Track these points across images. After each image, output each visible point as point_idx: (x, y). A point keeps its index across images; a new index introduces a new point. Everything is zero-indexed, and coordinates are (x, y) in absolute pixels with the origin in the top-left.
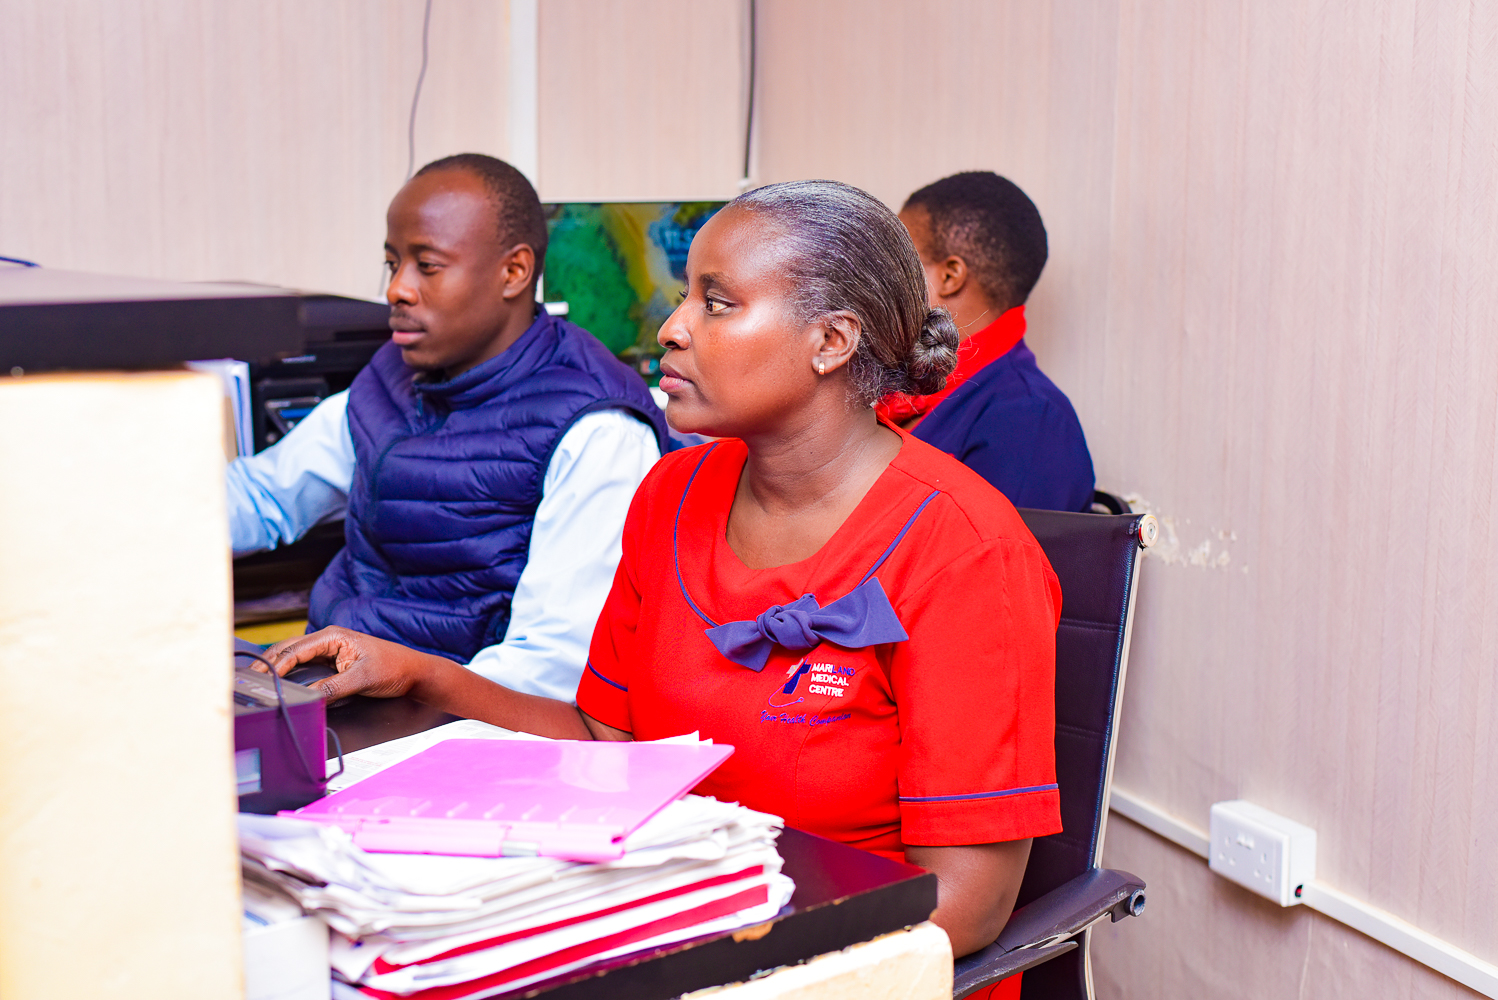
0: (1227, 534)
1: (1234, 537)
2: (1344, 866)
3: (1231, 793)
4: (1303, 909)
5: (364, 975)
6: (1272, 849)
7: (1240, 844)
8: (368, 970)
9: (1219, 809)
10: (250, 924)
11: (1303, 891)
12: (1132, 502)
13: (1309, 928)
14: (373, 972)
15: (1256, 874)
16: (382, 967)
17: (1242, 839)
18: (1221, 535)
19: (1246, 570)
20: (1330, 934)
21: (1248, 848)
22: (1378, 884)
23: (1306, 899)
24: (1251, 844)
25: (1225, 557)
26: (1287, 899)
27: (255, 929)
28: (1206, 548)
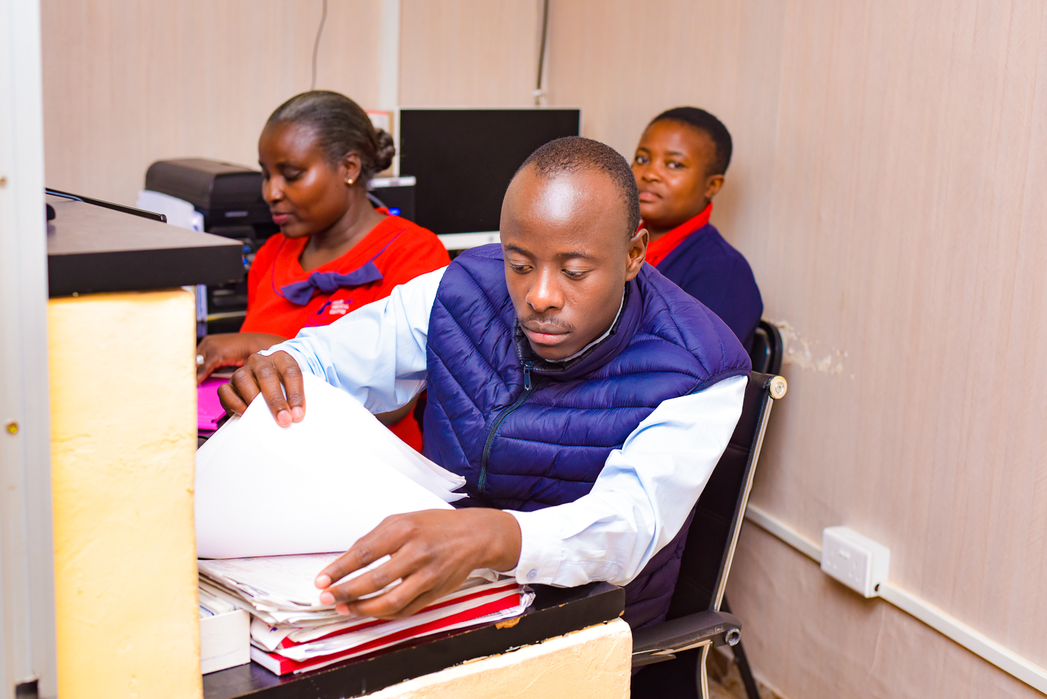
0: (842, 353)
1: (846, 355)
2: (907, 572)
3: (837, 521)
4: (879, 600)
5: (277, 648)
6: (861, 559)
7: (840, 556)
8: (279, 645)
9: (829, 532)
10: (203, 612)
11: (880, 588)
12: (782, 327)
13: (883, 612)
14: (281, 646)
15: (850, 575)
16: (287, 643)
17: (842, 552)
18: (838, 353)
19: (853, 377)
20: (896, 616)
21: (845, 558)
22: (927, 587)
23: (882, 593)
24: (848, 556)
25: (840, 367)
26: (869, 593)
27: (206, 617)
28: (828, 361)
